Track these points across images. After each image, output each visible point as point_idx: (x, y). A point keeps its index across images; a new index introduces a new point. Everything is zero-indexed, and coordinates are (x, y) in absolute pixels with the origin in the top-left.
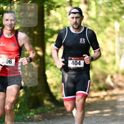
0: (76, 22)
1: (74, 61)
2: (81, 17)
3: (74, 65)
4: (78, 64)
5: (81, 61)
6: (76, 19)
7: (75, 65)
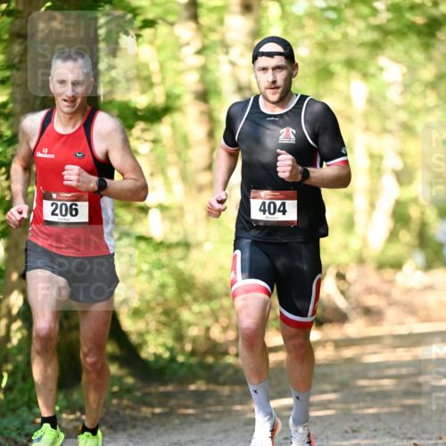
0: (274, 82)
1: (267, 202)
2: (290, 68)
3: (267, 213)
4: (279, 211)
5: (287, 202)
6: (273, 74)
7: (270, 213)
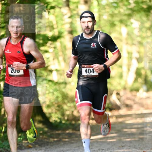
0: (88, 27)
